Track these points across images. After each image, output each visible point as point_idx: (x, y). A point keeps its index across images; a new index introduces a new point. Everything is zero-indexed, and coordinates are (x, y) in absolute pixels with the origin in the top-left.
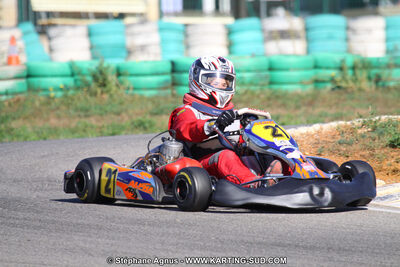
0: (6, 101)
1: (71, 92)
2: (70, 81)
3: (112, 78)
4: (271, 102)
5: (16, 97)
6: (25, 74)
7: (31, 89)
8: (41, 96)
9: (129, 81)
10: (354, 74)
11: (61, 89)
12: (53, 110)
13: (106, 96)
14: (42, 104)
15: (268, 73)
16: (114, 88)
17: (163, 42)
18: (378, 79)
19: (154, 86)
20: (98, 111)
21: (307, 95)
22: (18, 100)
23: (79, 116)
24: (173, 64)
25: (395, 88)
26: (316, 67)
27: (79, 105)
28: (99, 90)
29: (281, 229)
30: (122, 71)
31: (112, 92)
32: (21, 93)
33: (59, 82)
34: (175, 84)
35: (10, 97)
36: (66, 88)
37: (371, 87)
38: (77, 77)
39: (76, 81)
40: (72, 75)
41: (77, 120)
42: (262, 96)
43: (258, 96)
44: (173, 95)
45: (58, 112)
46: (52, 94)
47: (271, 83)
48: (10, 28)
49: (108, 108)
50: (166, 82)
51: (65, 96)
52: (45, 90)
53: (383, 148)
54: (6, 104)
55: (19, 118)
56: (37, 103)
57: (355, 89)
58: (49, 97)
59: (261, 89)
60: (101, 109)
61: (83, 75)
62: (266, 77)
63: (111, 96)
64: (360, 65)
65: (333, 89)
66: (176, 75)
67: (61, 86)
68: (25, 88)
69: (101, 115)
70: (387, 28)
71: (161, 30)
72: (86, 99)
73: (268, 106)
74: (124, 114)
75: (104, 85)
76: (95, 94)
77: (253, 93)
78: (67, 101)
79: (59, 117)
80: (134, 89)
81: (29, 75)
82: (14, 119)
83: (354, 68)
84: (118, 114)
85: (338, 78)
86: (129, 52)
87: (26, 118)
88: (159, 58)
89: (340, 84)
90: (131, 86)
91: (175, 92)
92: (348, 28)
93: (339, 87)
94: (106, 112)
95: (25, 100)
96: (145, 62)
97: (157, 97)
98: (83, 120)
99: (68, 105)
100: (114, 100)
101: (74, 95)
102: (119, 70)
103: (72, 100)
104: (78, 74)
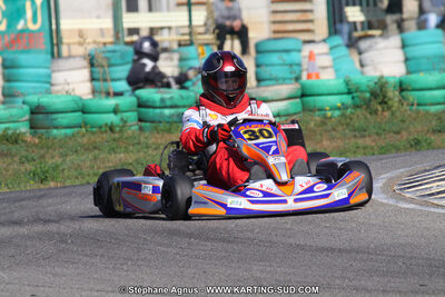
1: (349, 111)
2: (347, 99)
3: (393, 94)
6: (299, 93)
7: (306, 109)
8: (317, 116)
9: (413, 96)
11: (339, 108)
12: (326, 131)
13: (387, 114)
14: (317, 125)
16: (396, 104)
19: (441, 100)
20: (376, 130)
23: (355, 136)
27: (357, 125)
28: (380, 108)
30: (404, 87)
31: (394, 109)
32: (295, 114)
33: (336, 100)
35: (283, 119)
36: (344, 107)
38: (355, 95)
39: (353, 98)
40: (349, 93)
45: (334, 133)
46: (329, 114)
49: (388, 127)
51: (343, 115)
52: (319, 110)
56: (312, 125)
58: (325, 117)
60: (380, 128)
61: (362, 92)
63: (393, 114)
67: (339, 105)
68: (300, 109)
69: (377, 134)
72: (366, 118)
74: (404, 133)
75: (383, 102)
76: (376, 112)
78: (345, 121)
79: (333, 139)
80: (419, 105)
84: (398, 133)
90: (416, 102)
94: (385, 131)
98: (360, 140)
100: (396, 117)
101: (352, 113)
102: (401, 83)
103: (351, 119)
104: (356, 91)
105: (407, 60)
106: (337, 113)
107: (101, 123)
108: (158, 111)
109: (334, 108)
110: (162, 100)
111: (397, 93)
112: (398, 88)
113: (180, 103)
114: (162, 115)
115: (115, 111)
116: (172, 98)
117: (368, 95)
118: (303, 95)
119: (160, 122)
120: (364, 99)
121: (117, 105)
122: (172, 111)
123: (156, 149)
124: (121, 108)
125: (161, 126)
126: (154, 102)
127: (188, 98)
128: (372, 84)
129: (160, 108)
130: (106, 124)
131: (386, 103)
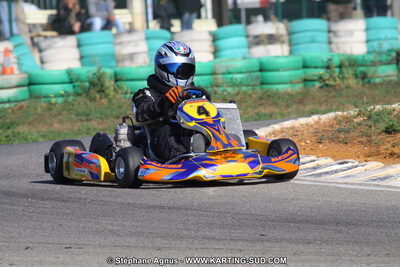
0: (9, 108)
1: (70, 99)
2: (69, 88)
3: (109, 83)
4: (263, 101)
5: (19, 104)
6: (27, 82)
7: (33, 96)
8: (43, 103)
10: (341, 72)
11: (62, 96)
12: (55, 116)
13: (104, 101)
14: (43, 111)
15: (259, 73)
16: (112, 93)
17: (150, 50)
18: (364, 76)
20: (98, 115)
21: (298, 93)
22: (21, 108)
23: (81, 120)
25: (381, 84)
26: (305, 67)
27: (79, 110)
28: (98, 96)
29: (291, 209)
30: (119, 77)
31: (110, 97)
32: (23, 100)
33: (59, 89)
35: (13, 104)
36: (66, 95)
37: (358, 83)
38: (76, 84)
39: (74, 87)
40: (71, 82)
41: (80, 123)
42: (254, 96)
43: (250, 96)
45: (60, 117)
46: (53, 100)
47: (262, 83)
49: (108, 112)
51: (66, 102)
52: (45, 97)
53: (379, 134)
54: (10, 111)
55: (23, 123)
56: (39, 110)
57: (343, 86)
58: (50, 103)
59: (253, 89)
60: (101, 113)
61: (81, 81)
62: (258, 78)
63: (110, 100)
64: (347, 64)
65: (321, 87)
67: (62, 92)
68: (27, 96)
69: (102, 119)
70: (367, 29)
71: (148, 39)
73: (261, 105)
75: (101, 91)
76: (95, 99)
77: (245, 93)
78: (68, 107)
79: (61, 122)
81: (31, 83)
82: (18, 124)
83: (340, 66)
85: (327, 76)
86: (118, 61)
87: (29, 124)
89: (327, 82)
90: (129, 91)
92: (329, 31)
93: (327, 85)
94: (106, 115)
95: (28, 107)
98: (86, 123)
99: (69, 111)
100: (113, 104)
101: (74, 101)
102: (116, 75)
103: (73, 105)
104: (77, 81)
105: (82, 58)
106: (60, 100)
109: (58, 96)
111: (112, 83)
112: (113, 78)
117: (87, 84)
118: (30, 84)
120: (83, 88)
128: (90, 75)
131: (103, 91)
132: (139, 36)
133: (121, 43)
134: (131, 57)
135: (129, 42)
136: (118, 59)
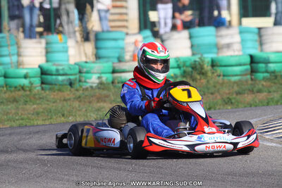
1: (179, 79)
2: (177, 71)
11: (172, 77)
13: (204, 81)
16: (210, 75)
17: (243, 41)
19: (239, 73)
24: (251, 57)
30: (215, 63)
31: (209, 78)
34: (253, 71)
36: (176, 76)
40: (179, 67)
44: (252, 79)
48: (134, 34)
49: (206, 90)
50: (246, 70)
61: (187, 67)
66: (253, 65)
67: (172, 74)
71: (241, 32)
74: (217, 94)
75: (201, 73)
76: (196, 80)
80: (224, 76)
84: (213, 94)
88: (241, 53)
90: (222, 74)
91: (253, 77)
96: (231, 56)
97: (240, 80)
100: (210, 84)
102: (213, 61)
104: (183, 66)
105: (192, 46)
107: (16, 84)
108: (54, 77)
110: (57, 70)
111: (209, 68)
112: (210, 64)
113: (68, 72)
114: (57, 80)
115: (26, 77)
116: (63, 69)
117: (190, 69)
119: (56, 85)
121: (27, 73)
122: (64, 77)
123: (54, 102)
124: (30, 75)
125: (56, 87)
126: (51, 71)
127: (74, 69)
129: (55, 75)
130: (20, 86)
132: (234, 31)
133: (221, 36)
134: (228, 46)
135: (227, 35)
136: (219, 48)
